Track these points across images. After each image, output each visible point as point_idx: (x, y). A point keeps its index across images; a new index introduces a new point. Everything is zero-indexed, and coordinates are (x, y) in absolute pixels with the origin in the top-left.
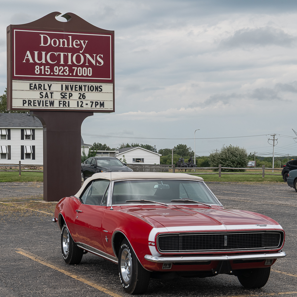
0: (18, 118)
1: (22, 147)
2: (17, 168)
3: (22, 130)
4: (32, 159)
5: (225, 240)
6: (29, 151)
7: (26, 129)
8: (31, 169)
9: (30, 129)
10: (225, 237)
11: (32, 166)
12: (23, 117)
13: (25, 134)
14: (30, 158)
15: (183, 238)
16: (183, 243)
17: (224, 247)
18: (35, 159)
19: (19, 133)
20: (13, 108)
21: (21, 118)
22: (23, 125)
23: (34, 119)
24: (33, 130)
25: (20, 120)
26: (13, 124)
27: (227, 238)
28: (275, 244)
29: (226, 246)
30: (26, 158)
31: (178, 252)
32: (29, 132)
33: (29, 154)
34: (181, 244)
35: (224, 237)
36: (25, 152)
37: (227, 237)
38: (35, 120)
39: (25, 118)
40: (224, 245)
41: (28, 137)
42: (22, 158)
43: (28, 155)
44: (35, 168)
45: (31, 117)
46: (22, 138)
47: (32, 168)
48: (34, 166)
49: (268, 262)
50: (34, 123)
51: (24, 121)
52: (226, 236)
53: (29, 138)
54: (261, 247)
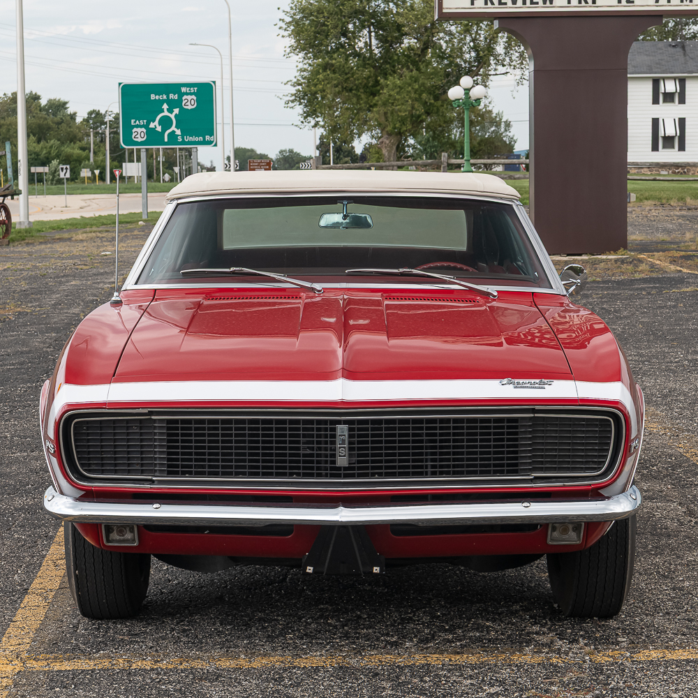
0: (647, 53)
1: (655, 122)
2: (642, 170)
3: (656, 82)
4: (679, 150)
5: (338, 440)
6: (671, 130)
7: (664, 79)
8: (674, 173)
9: (675, 79)
10: (338, 432)
11: (677, 166)
12: (660, 49)
13: (662, 90)
14: (673, 147)
15: (169, 429)
16: (169, 447)
17: (336, 472)
18: (684, 150)
19: (648, 87)
20: (444, 11)
21: (654, 52)
22: (656, 70)
23: (684, 54)
24: (682, 82)
25: (652, 58)
26: (634, 67)
27: (346, 433)
28: (587, 462)
29: (345, 469)
30: (664, 147)
31: (152, 482)
32: (670, 87)
33: (672, 138)
34: (159, 454)
35: (334, 429)
36: (661, 133)
37: (350, 430)
38: (687, 57)
39: (663, 53)
40: (334, 462)
41: (669, 97)
42: (655, 148)
43: (668, 141)
44: (684, 172)
45: (679, 49)
46: (656, 101)
47: (678, 172)
48: (681, 166)
49: (565, 531)
50: (685, 63)
51: (662, 60)
52: (346, 427)
53: (672, 101)
54: (516, 472)
